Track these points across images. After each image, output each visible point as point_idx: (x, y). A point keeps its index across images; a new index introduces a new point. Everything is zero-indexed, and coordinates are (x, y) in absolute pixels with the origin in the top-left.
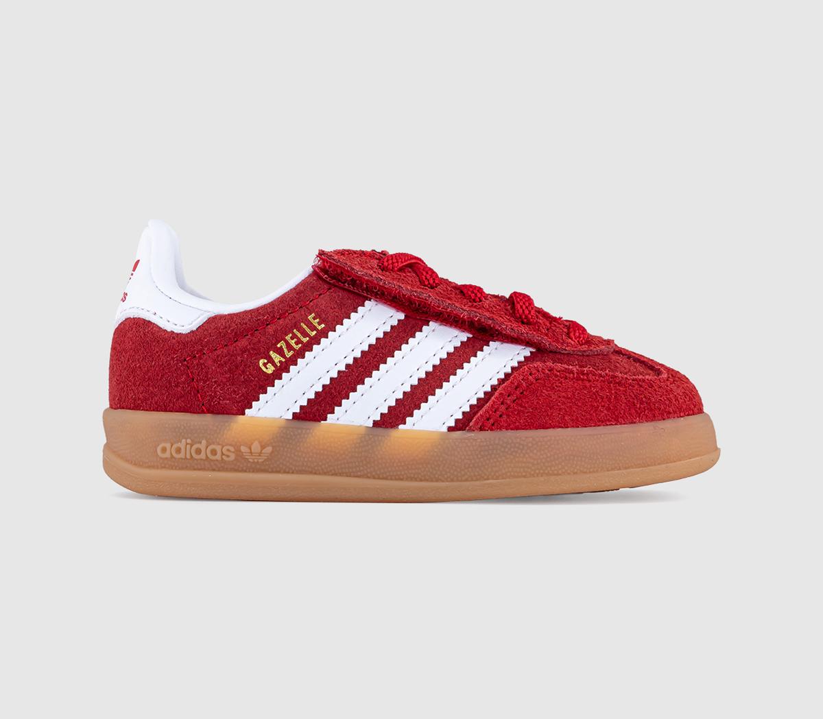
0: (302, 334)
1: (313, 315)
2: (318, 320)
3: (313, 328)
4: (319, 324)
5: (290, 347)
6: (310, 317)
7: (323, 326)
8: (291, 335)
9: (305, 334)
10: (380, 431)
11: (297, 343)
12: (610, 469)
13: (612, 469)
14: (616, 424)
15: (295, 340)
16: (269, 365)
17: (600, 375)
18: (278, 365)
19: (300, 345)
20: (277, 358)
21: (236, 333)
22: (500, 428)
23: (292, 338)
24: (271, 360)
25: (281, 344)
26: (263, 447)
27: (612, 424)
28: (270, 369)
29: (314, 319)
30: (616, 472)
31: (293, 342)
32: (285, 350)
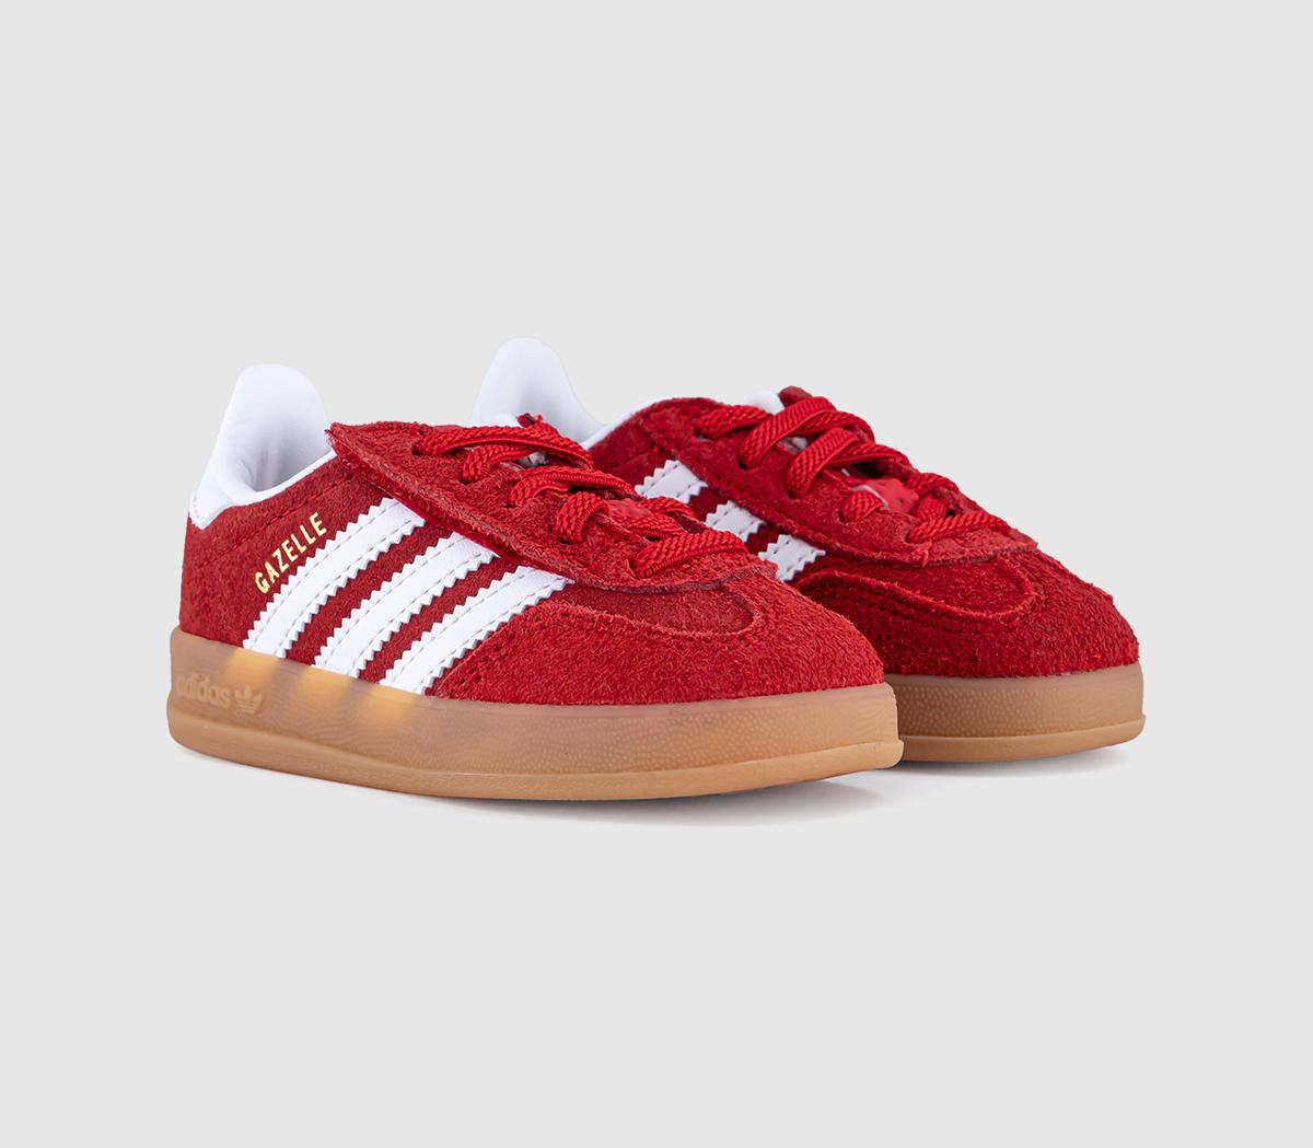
0: (299, 540)
1: (316, 515)
2: (320, 522)
3: (313, 533)
4: (320, 527)
5: (285, 559)
6: (312, 518)
7: (324, 531)
8: (287, 542)
9: (303, 542)
10: (364, 685)
11: (293, 553)
12: (593, 769)
13: (598, 771)
14: (614, 704)
15: (291, 549)
16: (265, 582)
17: (630, 627)
18: (273, 581)
19: (296, 556)
20: (272, 573)
21: (238, 533)
22: (470, 697)
23: (288, 546)
24: (266, 576)
25: (277, 553)
26: (254, 693)
27: (607, 704)
28: (265, 588)
29: (316, 520)
30: (602, 775)
31: (288, 552)
32: (281, 563)
